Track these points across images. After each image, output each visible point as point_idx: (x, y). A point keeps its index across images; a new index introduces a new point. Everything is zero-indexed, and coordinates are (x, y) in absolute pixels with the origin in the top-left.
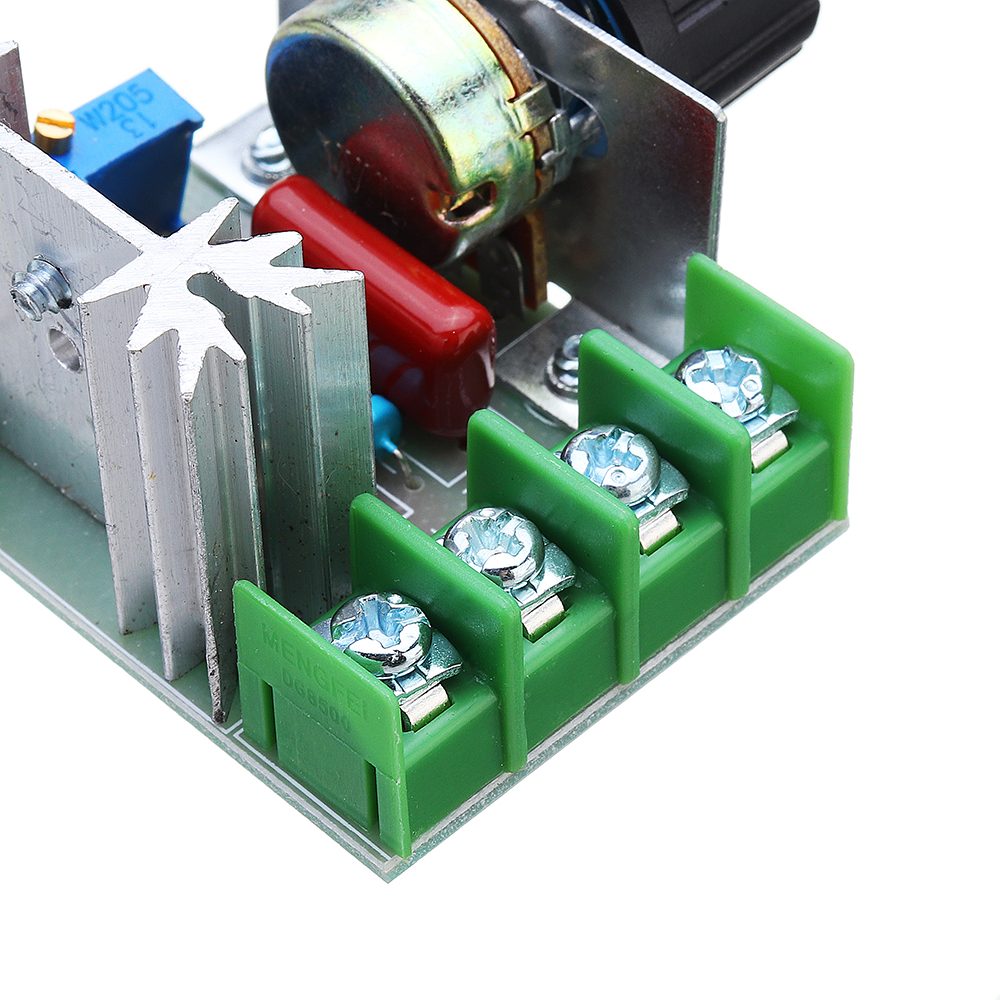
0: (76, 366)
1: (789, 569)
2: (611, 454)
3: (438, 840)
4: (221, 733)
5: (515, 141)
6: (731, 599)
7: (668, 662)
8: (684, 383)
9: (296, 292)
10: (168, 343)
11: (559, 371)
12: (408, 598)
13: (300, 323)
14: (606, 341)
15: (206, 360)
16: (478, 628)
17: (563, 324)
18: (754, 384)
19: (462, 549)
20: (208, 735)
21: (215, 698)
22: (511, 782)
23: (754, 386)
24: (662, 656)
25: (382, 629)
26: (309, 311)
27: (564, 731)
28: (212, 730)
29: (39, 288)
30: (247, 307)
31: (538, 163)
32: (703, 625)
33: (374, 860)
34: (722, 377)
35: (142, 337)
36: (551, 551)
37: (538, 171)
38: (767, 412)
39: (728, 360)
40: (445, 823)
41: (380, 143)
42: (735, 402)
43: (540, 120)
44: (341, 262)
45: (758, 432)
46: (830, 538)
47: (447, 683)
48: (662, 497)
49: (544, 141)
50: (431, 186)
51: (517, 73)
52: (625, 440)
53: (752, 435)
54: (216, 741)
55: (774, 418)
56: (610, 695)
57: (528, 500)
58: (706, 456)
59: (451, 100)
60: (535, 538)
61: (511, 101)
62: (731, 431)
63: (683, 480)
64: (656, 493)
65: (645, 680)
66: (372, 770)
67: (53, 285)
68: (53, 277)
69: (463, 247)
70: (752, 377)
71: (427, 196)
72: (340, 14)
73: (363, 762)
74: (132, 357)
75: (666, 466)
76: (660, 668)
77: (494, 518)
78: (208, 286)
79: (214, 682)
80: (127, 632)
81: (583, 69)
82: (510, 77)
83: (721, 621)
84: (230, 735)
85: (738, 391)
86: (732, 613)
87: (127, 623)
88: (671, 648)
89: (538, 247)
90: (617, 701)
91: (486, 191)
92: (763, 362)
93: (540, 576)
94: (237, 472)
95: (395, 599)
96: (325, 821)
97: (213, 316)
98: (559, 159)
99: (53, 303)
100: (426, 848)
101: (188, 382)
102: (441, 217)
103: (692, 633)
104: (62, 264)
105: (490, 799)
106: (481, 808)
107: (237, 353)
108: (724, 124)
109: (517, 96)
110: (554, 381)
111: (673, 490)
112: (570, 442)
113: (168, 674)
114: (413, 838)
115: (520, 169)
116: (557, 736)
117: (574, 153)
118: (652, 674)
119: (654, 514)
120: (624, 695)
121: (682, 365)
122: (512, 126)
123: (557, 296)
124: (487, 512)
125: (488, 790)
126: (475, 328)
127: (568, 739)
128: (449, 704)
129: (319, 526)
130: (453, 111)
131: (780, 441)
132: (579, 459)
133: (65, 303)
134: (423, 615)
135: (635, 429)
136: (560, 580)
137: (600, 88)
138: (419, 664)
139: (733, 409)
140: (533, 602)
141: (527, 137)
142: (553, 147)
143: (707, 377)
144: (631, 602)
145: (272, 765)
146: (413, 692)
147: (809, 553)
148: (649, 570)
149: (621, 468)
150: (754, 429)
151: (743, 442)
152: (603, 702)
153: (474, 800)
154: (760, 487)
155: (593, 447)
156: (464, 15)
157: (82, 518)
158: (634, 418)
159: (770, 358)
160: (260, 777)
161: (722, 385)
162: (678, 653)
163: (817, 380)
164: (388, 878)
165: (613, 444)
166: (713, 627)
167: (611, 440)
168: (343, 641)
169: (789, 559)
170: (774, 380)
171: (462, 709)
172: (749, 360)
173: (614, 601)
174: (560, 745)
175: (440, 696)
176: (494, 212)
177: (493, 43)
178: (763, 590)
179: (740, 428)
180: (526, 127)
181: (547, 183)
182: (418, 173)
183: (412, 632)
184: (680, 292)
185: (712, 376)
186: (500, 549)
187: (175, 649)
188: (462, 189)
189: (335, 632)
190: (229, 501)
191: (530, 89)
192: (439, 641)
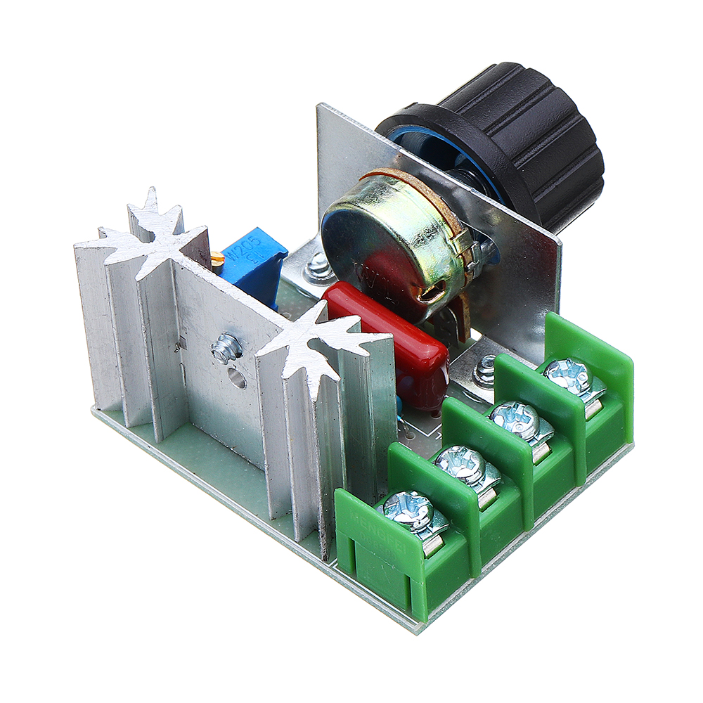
0: (243, 386)
1: (606, 469)
2: (514, 416)
3: (440, 613)
4: (326, 566)
5: (454, 259)
6: (576, 486)
7: (548, 520)
8: (548, 377)
9: (362, 345)
10: (301, 374)
11: (480, 374)
12: (420, 493)
13: (364, 360)
14: (508, 358)
15: (321, 381)
16: (456, 506)
17: (479, 349)
18: (584, 377)
19: (445, 468)
20: (319, 568)
21: (323, 549)
22: (474, 583)
23: (584, 378)
24: (544, 516)
25: (408, 509)
26: (368, 354)
27: (499, 556)
28: (321, 565)
29: (226, 348)
30: (337, 354)
31: (466, 269)
32: (564, 500)
33: (409, 625)
34: (567, 373)
35: (288, 372)
36: (488, 466)
37: (466, 273)
38: (591, 391)
39: (570, 365)
40: (443, 605)
41: (384, 263)
42: (575, 386)
43: (466, 247)
44: (373, 328)
45: (587, 401)
46: (626, 452)
47: (442, 534)
48: (541, 436)
49: (468, 258)
50: (413, 284)
51: (454, 225)
52: (520, 409)
53: (585, 402)
54: (324, 571)
55: (594, 393)
56: (520, 538)
57: (474, 442)
58: (561, 414)
59: (421, 241)
60: (481, 461)
61: (451, 239)
62: (575, 402)
63: (552, 427)
64: (538, 435)
65: (537, 529)
66: (408, 579)
67: (233, 346)
68: (233, 343)
69: (429, 313)
70: (582, 373)
71: (411, 289)
72: (362, 200)
73: (403, 576)
74: (284, 382)
75: (542, 420)
76: (544, 523)
77: (459, 451)
78: (317, 345)
79: (322, 541)
80: (274, 519)
81: (485, 220)
82: (450, 227)
83: (573, 498)
84: (331, 567)
85: (575, 380)
86: (578, 493)
87: (273, 515)
88: (549, 512)
89: (466, 311)
90: (524, 540)
91: (440, 285)
92: (587, 365)
93: (484, 480)
94: (334, 435)
95: (414, 493)
96: (383, 607)
97: (322, 359)
98: (476, 266)
99: (233, 354)
100: (435, 618)
101: (314, 393)
102: (419, 299)
103: (559, 504)
104: (237, 336)
105: (464, 592)
106: (460, 597)
107: (335, 377)
108: (561, 247)
109: (454, 236)
110: (478, 379)
111: (547, 432)
112: (493, 411)
113: (297, 539)
114: (429, 613)
115: (457, 273)
116: (495, 559)
117: (484, 262)
118: (540, 526)
119: (537, 445)
120: (527, 538)
121: (546, 369)
122: (453, 251)
123: (475, 335)
124: (455, 448)
125: (463, 587)
126: (439, 356)
127: (500, 561)
128: (444, 544)
129: (372, 460)
130: (423, 246)
131: (598, 405)
132: (499, 420)
133: (239, 355)
134: (428, 501)
135: (525, 403)
136: (494, 480)
137: (495, 229)
138: (428, 526)
139: (575, 391)
140: (481, 492)
141: (460, 256)
142: (473, 261)
143: (560, 375)
144: (530, 490)
145: (354, 581)
146: (426, 539)
147: (615, 461)
148: (538, 472)
149: (520, 423)
150: (585, 399)
151: (580, 407)
152: (517, 541)
153: (457, 593)
154: (590, 427)
155: (505, 413)
156: (425, 197)
157: (243, 462)
158: (523, 397)
159: (590, 363)
160: (348, 588)
161: (567, 378)
162: (553, 515)
163: (615, 373)
164: (417, 633)
165: (515, 411)
166: (569, 501)
167: (514, 409)
168: (390, 516)
169: (605, 464)
170: (594, 373)
171: (451, 546)
172: (580, 365)
173: (521, 489)
174: (497, 563)
175: (439, 541)
176: (445, 295)
177: (441, 211)
178: (594, 480)
179: (578, 400)
180: (459, 252)
181: (470, 278)
182: (405, 278)
183: (424, 510)
184: (541, 330)
185: (561, 374)
186: (463, 466)
187: (301, 526)
188: (429, 285)
189: (385, 512)
190: (329, 450)
191: (460, 232)
192: (437, 513)
